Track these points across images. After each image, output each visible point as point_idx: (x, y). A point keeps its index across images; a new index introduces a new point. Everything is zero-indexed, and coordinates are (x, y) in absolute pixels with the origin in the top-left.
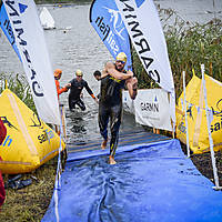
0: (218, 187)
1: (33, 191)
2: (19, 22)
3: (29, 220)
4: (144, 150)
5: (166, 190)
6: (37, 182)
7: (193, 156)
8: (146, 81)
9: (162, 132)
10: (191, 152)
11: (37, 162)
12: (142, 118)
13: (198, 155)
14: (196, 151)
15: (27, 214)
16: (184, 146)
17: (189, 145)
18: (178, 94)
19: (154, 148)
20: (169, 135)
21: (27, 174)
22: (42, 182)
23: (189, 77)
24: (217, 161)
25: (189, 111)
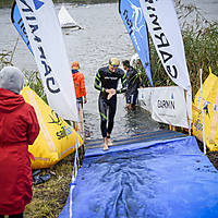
1: (51, 186)
2: (34, 18)
3: (48, 214)
4: (161, 147)
5: (182, 187)
6: (55, 177)
7: (209, 153)
8: (162, 78)
9: (178, 129)
10: (208, 149)
11: (55, 157)
12: (158, 115)
13: (214, 153)
14: (212, 148)
15: (47, 209)
16: (200, 144)
17: (206, 143)
18: (194, 92)
19: (171, 145)
20: (185, 132)
21: (46, 169)
22: (60, 177)
23: (206, 74)
25: (206, 108)
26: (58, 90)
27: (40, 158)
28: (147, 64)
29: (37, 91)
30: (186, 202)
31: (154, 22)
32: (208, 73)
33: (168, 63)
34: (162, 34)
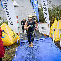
1: (11, 51)
3: (10, 59)
4: (41, 40)
6: (12, 48)
7: (55, 42)
8: (42, 21)
9: (46, 35)
10: (54, 41)
11: (12, 43)
13: (56, 42)
14: (56, 41)
15: (9, 57)
17: (54, 39)
18: (51, 25)
19: (44, 40)
20: (48, 36)
21: (9, 46)
23: (54, 20)
25: (54, 30)
26: (13, 24)
27: (8, 43)
28: (38, 17)
29: (7, 24)
30: (48, 55)
32: (55, 20)
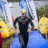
0: (47, 41)
1: (7, 42)
2: (4, 6)
4: (31, 33)
10: (42, 34)
11: (8, 36)
14: (42, 33)
15: (6, 47)
16: (40, 32)
18: (38, 21)
20: (37, 30)
21: (6, 38)
22: (9, 40)
23: (41, 17)
24: (47, 35)
25: (41, 25)
26: (9, 21)
27: (5, 36)
29: (4, 21)
30: (37, 45)
31: (30, 6)
33: (33, 15)
34: (31, 9)
